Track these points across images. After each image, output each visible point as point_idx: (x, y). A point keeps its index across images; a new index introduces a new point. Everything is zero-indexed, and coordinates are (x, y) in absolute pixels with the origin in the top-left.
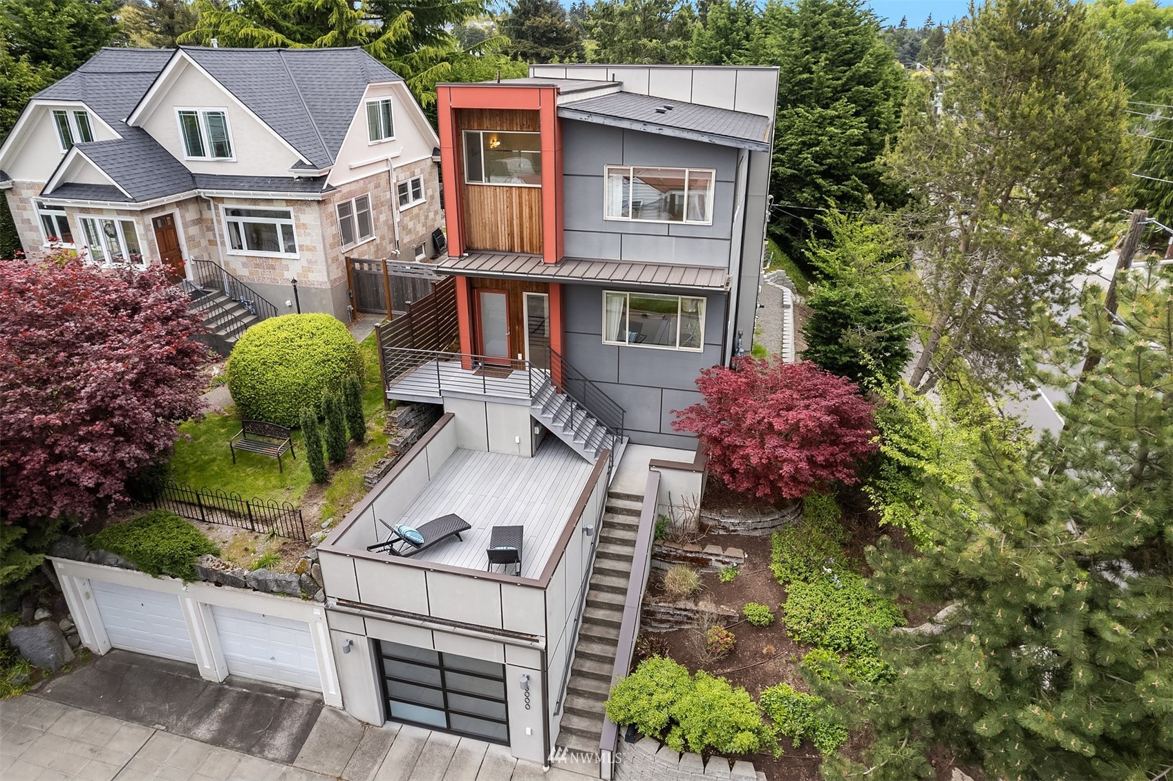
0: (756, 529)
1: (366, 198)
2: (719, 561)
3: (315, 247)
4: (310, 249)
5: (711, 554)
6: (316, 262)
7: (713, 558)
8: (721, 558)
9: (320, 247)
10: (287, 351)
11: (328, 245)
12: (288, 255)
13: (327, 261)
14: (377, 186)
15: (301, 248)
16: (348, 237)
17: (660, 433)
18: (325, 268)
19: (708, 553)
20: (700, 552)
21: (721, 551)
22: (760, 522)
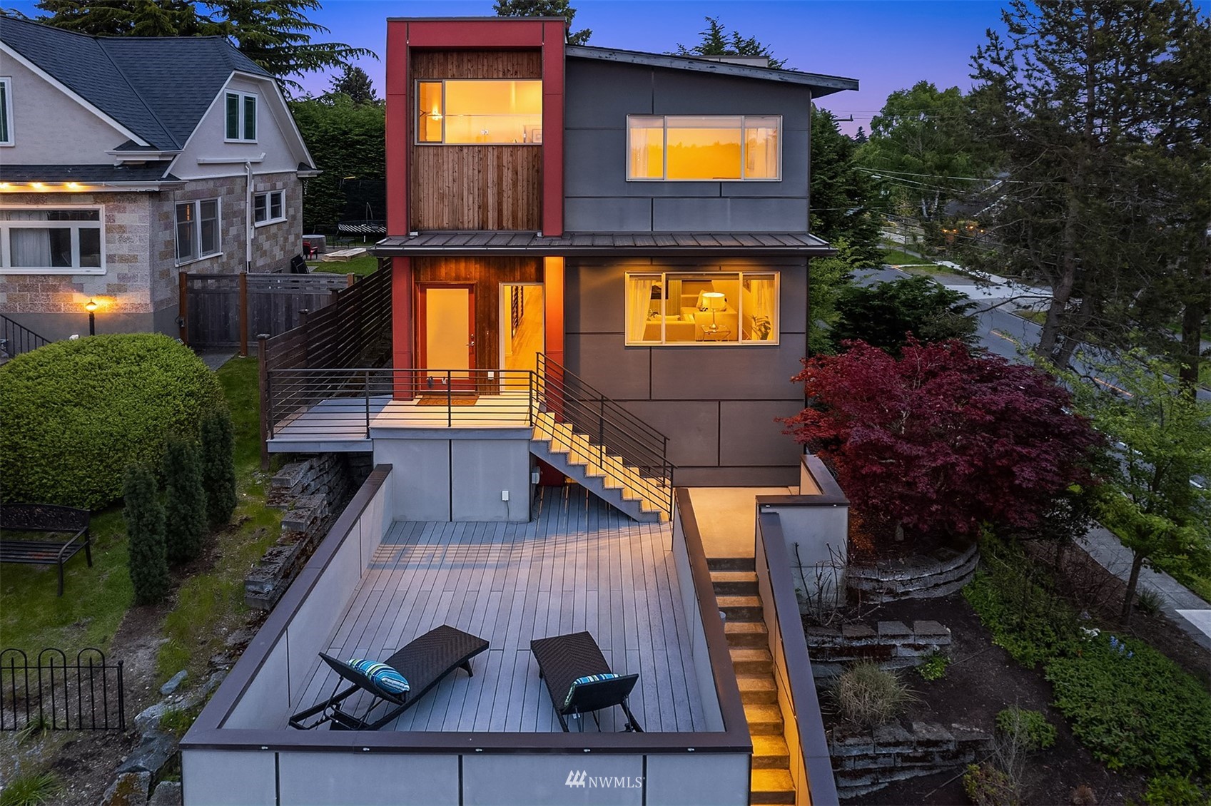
1: (214, 203)
3: (135, 257)
4: (123, 259)
5: (894, 637)
6: (134, 276)
7: (898, 643)
8: (911, 641)
9: (144, 256)
10: (91, 383)
11: (157, 253)
12: (84, 270)
13: (152, 275)
14: (230, 192)
15: (111, 259)
16: (185, 248)
17: (719, 466)
18: (148, 284)
19: (886, 636)
20: (871, 637)
21: (904, 630)
22: (941, 573)
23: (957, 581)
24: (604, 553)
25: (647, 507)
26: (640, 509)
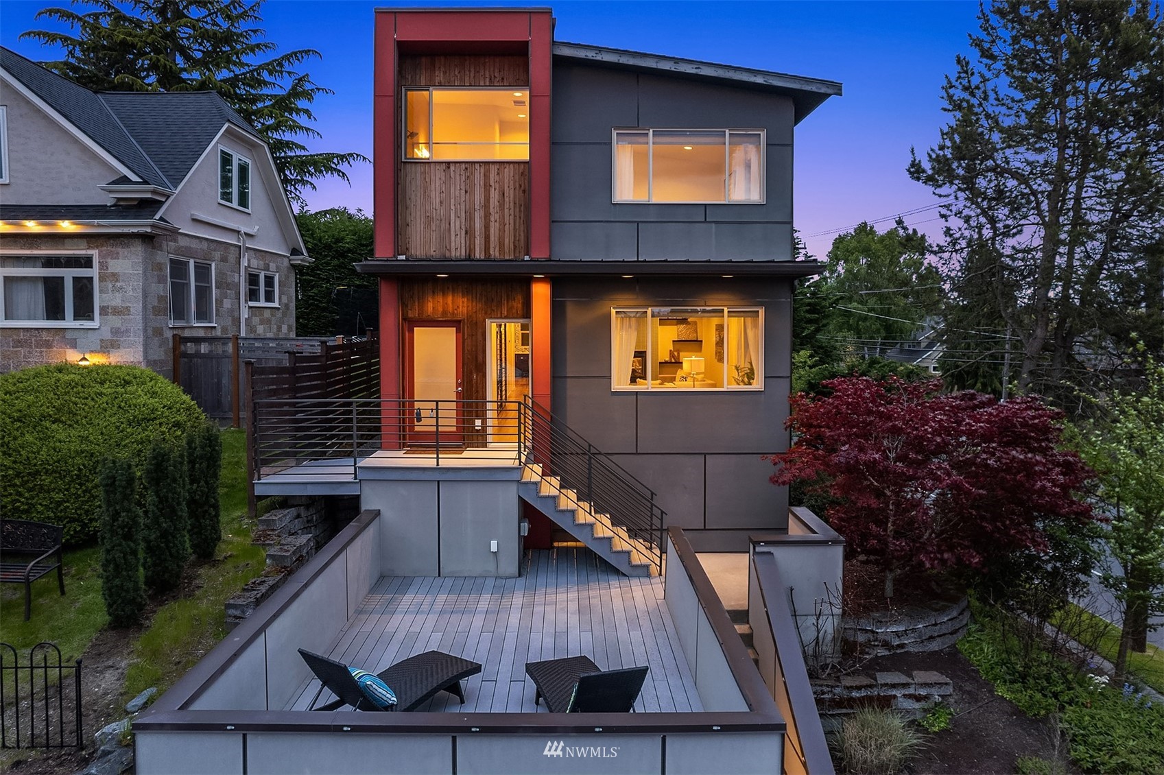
0: (931, 638)
1: (208, 268)
2: (910, 696)
5: (894, 686)
7: (898, 693)
8: (911, 691)
9: (137, 308)
11: (150, 306)
12: (77, 324)
13: (145, 330)
14: (224, 259)
15: (104, 311)
16: (179, 312)
17: (705, 529)
18: (141, 339)
19: (886, 685)
20: (871, 686)
21: (904, 679)
22: (936, 625)
23: (951, 634)
24: (595, 602)
25: (637, 559)
26: (630, 562)
